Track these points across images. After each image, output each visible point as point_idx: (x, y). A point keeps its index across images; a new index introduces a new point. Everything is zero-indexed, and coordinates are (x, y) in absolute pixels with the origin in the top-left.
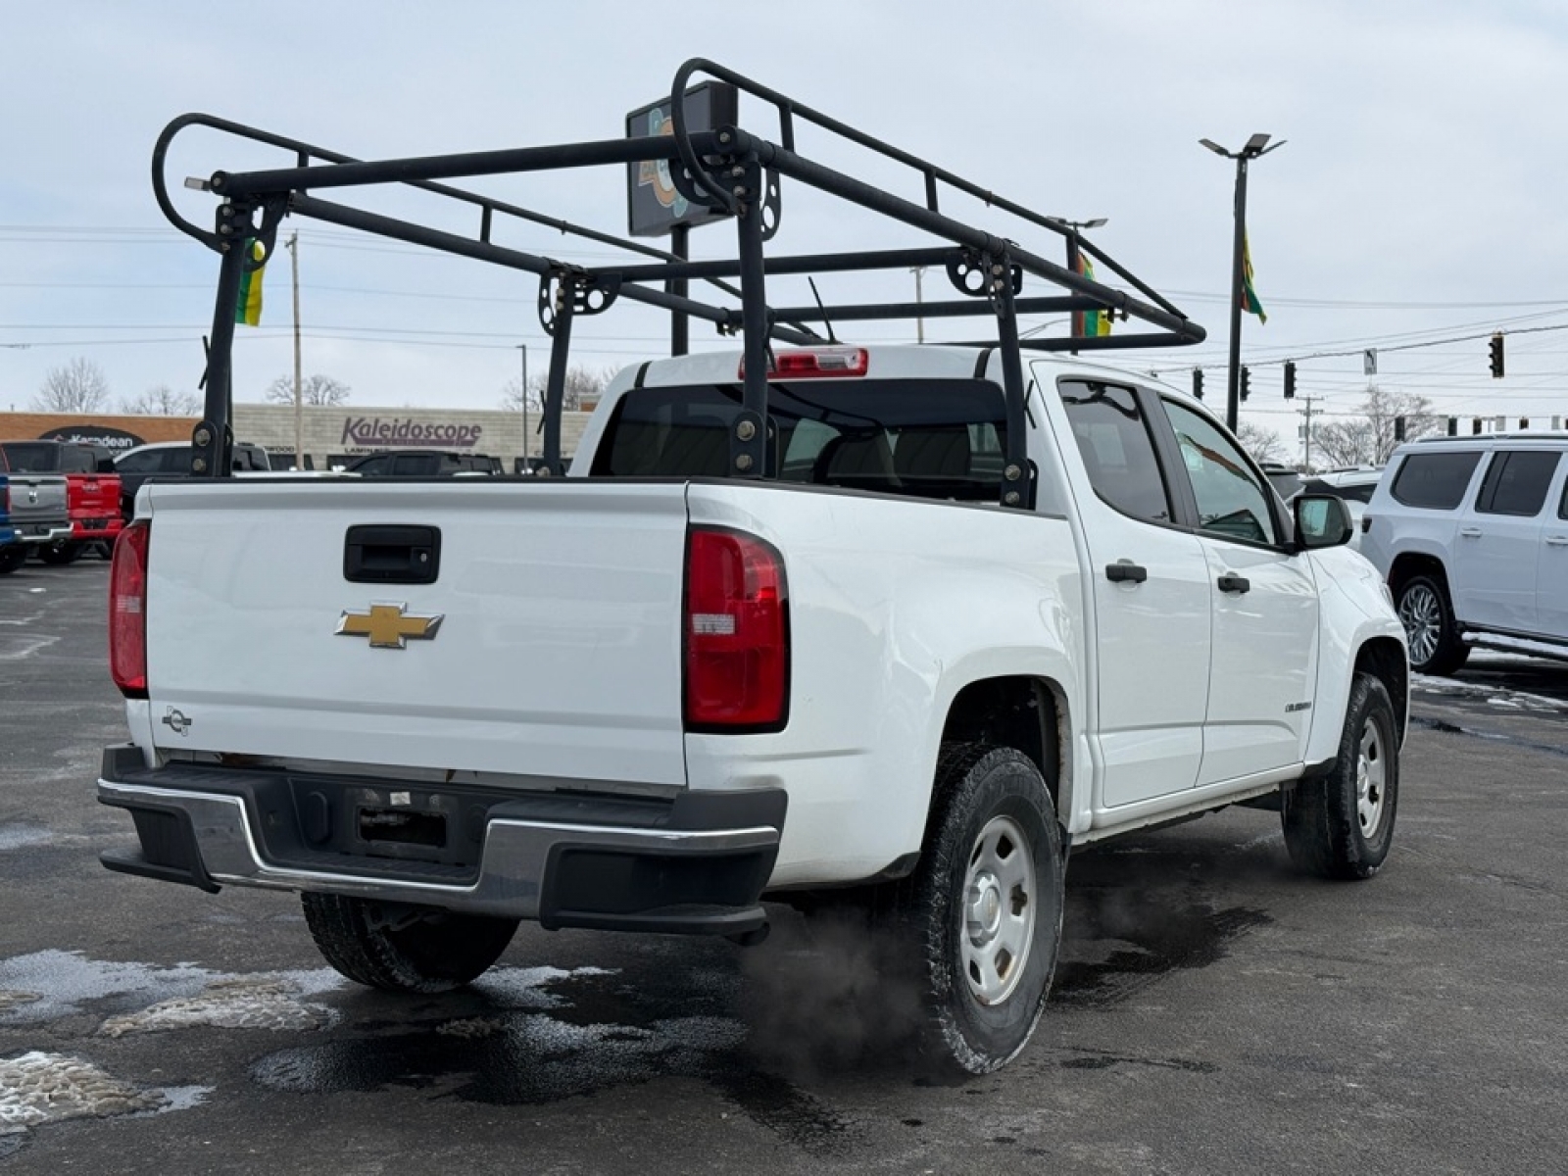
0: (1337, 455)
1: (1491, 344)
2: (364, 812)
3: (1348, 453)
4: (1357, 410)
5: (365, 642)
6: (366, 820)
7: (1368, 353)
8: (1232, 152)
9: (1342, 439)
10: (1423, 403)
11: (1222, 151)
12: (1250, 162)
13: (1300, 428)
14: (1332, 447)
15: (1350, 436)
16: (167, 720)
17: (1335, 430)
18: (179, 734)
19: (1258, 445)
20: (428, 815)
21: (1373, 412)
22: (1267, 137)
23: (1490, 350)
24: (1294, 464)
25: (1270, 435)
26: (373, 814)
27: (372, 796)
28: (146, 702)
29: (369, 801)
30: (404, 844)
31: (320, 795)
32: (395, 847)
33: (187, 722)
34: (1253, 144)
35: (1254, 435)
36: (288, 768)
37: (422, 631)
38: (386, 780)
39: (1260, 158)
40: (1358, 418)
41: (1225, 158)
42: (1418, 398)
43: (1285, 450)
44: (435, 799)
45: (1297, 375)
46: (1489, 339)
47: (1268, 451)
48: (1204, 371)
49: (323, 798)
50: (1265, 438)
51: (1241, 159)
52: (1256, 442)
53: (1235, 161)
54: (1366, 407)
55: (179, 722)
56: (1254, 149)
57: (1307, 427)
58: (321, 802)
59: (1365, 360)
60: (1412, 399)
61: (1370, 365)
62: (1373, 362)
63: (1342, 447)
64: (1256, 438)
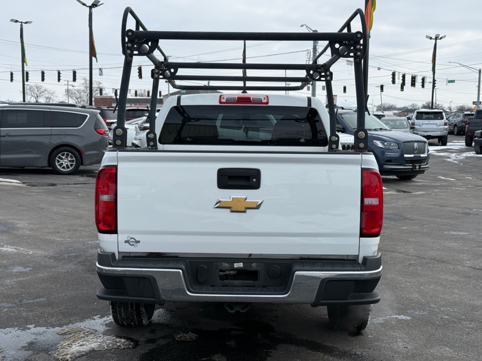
0: (75, 99)
1: (138, 69)
2: (221, 271)
3: (78, 98)
4: (80, 85)
5: (229, 210)
6: (222, 273)
7: (100, 69)
8: (88, 5)
9: (76, 94)
10: (100, 83)
11: (84, 4)
12: (93, 9)
13: (66, 90)
14: (73, 96)
15: (78, 93)
16: (126, 242)
17: (74, 91)
18: (133, 246)
19: (49, 95)
20: (250, 270)
21: (85, 86)
22: (99, 2)
23: (138, 71)
24: (60, 101)
25: (52, 91)
26: (224, 271)
27: (226, 265)
28: (117, 235)
29: (224, 267)
30: (240, 281)
31: (204, 266)
32: (236, 282)
33: (139, 242)
34: (95, 3)
35: (47, 91)
36: (179, 256)
37: (255, 206)
38: (232, 259)
39: (96, 8)
40: (81, 88)
41: (85, 7)
42: (99, 82)
43: (57, 96)
44: (254, 265)
45: (77, 75)
46: (138, 67)
47: (52, 97)
48: (45, 72)
49: (205, 267)
50: (51, 93)
51: (91, 7)
52: (48, 94)
53: (88, 8)
54: (83, 84)
55: (133, 242)
56: (94, 5)
57: (68, 90)
58: (205, 268)
59: (99, 71)
60: (97, 82)
61: (101, 73)
62: (102, 72)
63: (76, 96)
64: (48, 92)
